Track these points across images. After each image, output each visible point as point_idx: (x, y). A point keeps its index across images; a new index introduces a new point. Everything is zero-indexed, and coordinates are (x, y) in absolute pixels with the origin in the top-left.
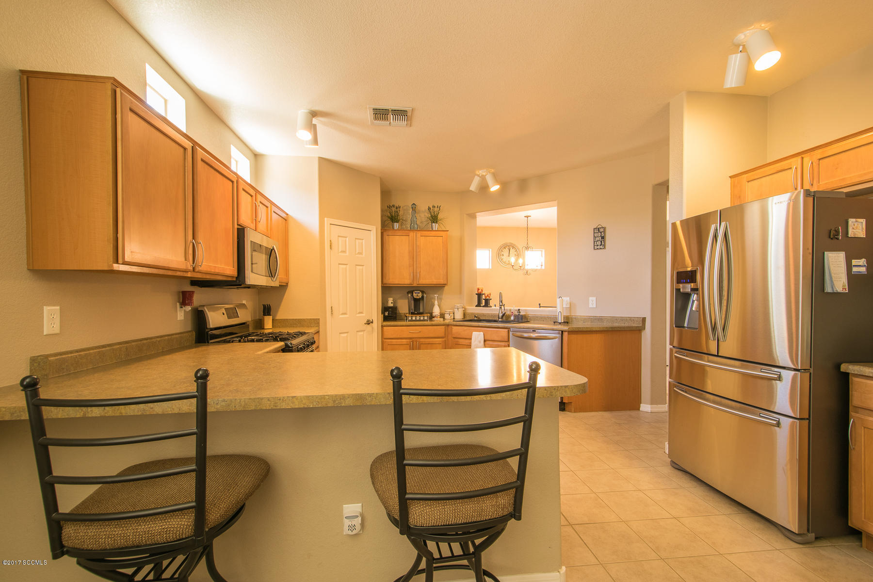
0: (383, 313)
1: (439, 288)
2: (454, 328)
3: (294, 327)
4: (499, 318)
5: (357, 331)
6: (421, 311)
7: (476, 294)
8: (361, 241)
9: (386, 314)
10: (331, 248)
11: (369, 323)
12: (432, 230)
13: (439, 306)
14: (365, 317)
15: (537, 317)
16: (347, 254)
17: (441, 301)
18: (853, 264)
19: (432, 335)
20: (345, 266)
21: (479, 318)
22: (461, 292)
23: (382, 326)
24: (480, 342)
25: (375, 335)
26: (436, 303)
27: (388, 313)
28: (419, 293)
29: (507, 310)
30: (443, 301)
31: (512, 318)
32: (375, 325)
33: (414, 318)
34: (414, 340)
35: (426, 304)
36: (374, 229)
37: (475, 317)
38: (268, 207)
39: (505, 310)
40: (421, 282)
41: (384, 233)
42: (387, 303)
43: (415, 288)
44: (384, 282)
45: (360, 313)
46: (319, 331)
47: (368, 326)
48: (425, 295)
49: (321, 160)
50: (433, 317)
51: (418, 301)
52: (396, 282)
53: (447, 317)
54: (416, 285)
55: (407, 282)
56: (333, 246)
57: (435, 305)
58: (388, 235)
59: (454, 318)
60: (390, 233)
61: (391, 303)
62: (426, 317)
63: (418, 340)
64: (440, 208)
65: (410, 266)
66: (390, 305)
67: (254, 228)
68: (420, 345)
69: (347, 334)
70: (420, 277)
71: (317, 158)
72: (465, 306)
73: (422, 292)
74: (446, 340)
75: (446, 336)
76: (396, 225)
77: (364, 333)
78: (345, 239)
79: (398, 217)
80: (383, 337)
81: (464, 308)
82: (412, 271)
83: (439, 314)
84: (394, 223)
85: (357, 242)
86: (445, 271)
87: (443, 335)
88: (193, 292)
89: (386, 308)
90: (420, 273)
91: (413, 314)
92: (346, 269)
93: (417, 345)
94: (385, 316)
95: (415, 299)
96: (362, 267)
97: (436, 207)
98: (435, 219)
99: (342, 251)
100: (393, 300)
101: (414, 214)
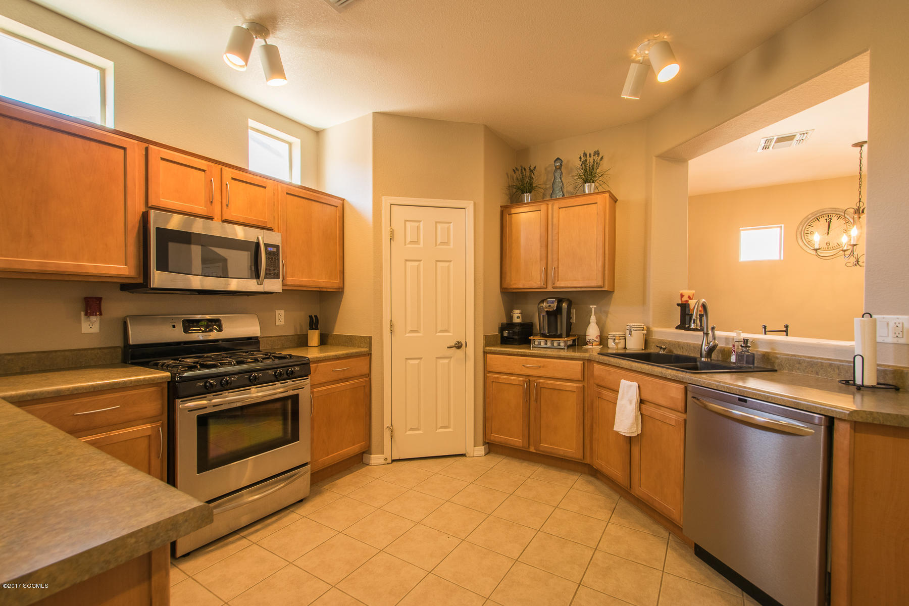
0: (502, 330)
1: (601, 295)
2: (596, 366)
3: (346, 346)
4: (701, 356)
5: (438, 357)
6: (559, 332)
7: (678, 305)
8: (446, 225)
9: (506, 333)
10: (392, 239)
11: (459, 346)
12: (584, 194)
13: (598, 323)
14: (452, 338)
15: (799, 362)
16: (421, 245)
17: (607, 316)
19: (557, 375)
20: (416, 263)
21: (671, 351)
22: (644, 301)
23: (485, 353)
24: (631, 402)
25: (470, 364)
26: (593, 319)
27: (509, 333)
28: (553, 302)
29: (720, 338)
30: (609, 315)
31: (733, 358)
32: (470, 349)
33: (549, 344)
34: (531, 379)
35: (573, 320)
36: (470, 206)
37: (661, 348)
38: (265, 187)
39: (714, 339)
40: (558, 284)
41: (505, 212)
42: (510, 317)
43: (551, 294)
44: (505, 286)
45: (442, 331)
46: (369, 354)
47: (458, 351)
48: (565, 305)
49: (379, 116)
50: (586, 344)
51: (553, 315)
52: (521, 286)
53: (611, 344)
54: (550, 289)
55: (535, 285)
56: (395, 236)
57: (589, 323)
58: (510, 214)
59: (625, 348)
60: (514, 211)
61: (518, 317)
62: (570, 343)
63: (537, 380)
64: (600, 156)
65: (541, 260)
66: (516, 320)
67: (205, 213)
68: (540, 388)
69: (419, 361)
70: (556, 277)
71: (372, 115)
72: (651, 326)
73: (560, 301)
74: (586, 386)
75: (586, 380)
76: (527, 197)
77: (450, 361)
78: (416, 224)
79: (531, 185)
80: (486, 371)
81: (648, 330)
82: (544, 266)
83: (597, 338)
84: (523, 193)
85: (439, 226)
86: (600, 264)
87: (579, 376)
88: (100, 299)
89: (508, 325)
90: (556, 270)
91: (544, 336)
92: (418, 267)
93: (534, 387)
94: (502, 337)
95: (547, 312)
96: (447, 264)
97: (592, 154)
98: (589, 175)
99: (411, 242)
100: (521, 313)
101: (558, 175)
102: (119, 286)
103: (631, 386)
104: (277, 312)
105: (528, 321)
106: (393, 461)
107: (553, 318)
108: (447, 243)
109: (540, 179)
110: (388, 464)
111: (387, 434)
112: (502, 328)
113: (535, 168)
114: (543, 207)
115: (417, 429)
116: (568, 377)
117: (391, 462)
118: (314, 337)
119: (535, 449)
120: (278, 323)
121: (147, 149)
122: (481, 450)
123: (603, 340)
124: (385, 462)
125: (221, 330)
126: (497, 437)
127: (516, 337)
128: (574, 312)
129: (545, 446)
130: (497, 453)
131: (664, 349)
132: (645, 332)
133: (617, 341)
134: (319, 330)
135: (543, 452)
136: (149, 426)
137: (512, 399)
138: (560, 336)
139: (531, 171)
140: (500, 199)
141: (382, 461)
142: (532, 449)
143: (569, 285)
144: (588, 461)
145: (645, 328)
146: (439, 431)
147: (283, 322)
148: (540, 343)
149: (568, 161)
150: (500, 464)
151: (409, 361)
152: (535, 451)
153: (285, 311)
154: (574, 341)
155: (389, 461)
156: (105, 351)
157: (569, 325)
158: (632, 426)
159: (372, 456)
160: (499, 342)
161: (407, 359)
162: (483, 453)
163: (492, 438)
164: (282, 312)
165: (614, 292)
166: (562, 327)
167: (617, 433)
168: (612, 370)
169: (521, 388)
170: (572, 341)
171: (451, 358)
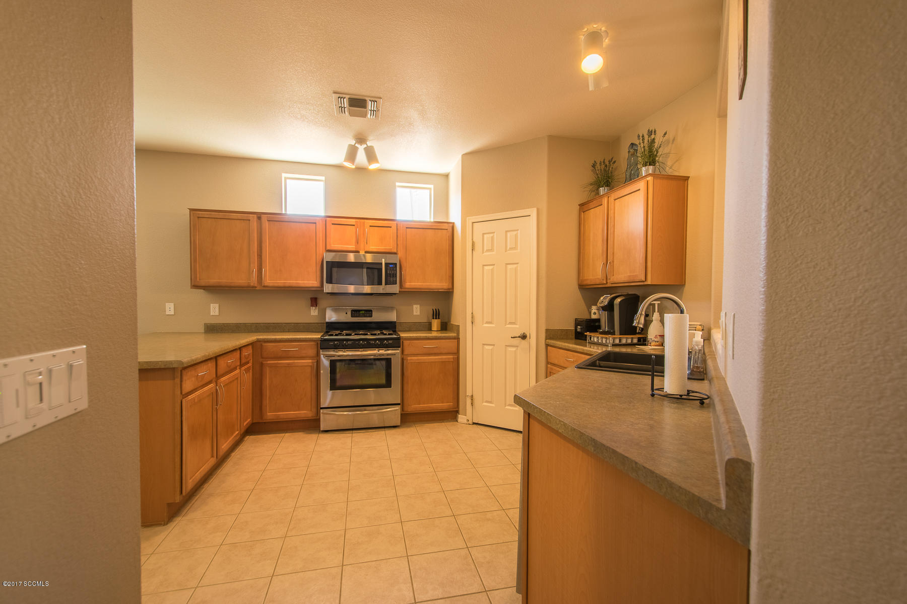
0: (576, 325)
5: (507, 346)
8: (514, 233)
9: (579, 329)
10: (473, 249)
11: (524, 337)
16: (495, 252)
20: (491, 267)
23: (547, 345)
25: (534, 354)
26: (656, 316)
27: (581, 328)
28: (606, 298)
32: (533, 341)
33: (600, 340)
36: (533, 212)
38: (391, 227)
40: (612, 279)
41: (583, 209)
45: (510, 323)
46: (459, 339)
47: (523, 341)
48: (617, 301)
49: (465, 157)
52: (589, 282)
54: (609, 284)
55: (598, 281)
58: (584, 212)
60: (586, 207)
61: (595, 313)
65: (602, 255)
66: (593, 316)
67: (354, 249)
69: (492, 347)
71: (461, 157)
76: (602, 191)
77: (517, 349)
78: (491, 235)
80: (547, 363)
82: (604, 262)
84: (599, 188)
85: (508, 235)
86: (641, 256)
88: (316, 299)
90: (612, 264)
92: (492, 270)
94: (576, 332)
96: (515, 266)
98: (648, 158)
99: (487, 250)
100: (598, 310)
101: (632, 162)
104: (415, 306)
106: (474, 423)
108: (515, 248)
110: (469, 424)
111: (469, 401)
114: (604, 201)
115: (490, 402)
117: (471, 423)
118: (436, 324)
120: (415, 314)
121: (324, 221)
124: (467, 423)
125: (371, 316)
134: (440, 320)
136: (311, 361)
141: (465, 421)
146: (507, 407)
147: (418, 313)
148: (594, 340)
151: (485, 346)
153: (420, 306)
155: (470, 422)
156: (320, 324)
159: (459, 416)
160: (574, 337)
164: (418, 306)
165: (685, 285)
170: (637, 339)
171: (517, 346)
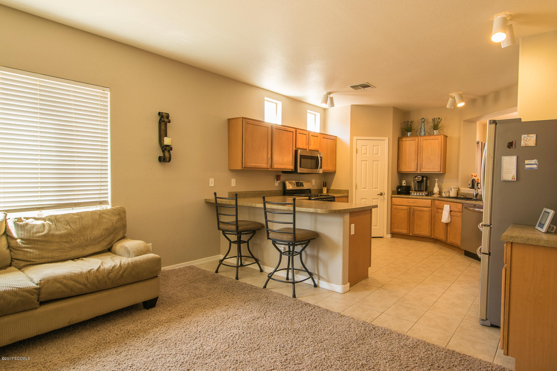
1: (440, 175)
2: (436, 201)
3: (337, 193)
4: (474, 197)
5: (373, 199)
6: (422, 189)
8: (377, 147)
9: (399, 190)
10: (357, 153)
11: (381, 194)
12: (434, 135)
13: (438, 186)
14: (379, 191)
16: (368, 155)
17: (442, 184)
18: (526, 163)
19: (421, 205)
20: (366, 162)
21: (466, 196)
22: (457, 178)
23: (392, 197)
24: (447, 212)
25: (386, 201)
26: (436, 184)
27: (401, 190)
30: (443, 183)
32: (386, 196)
33: (418, 194)
34: (411, 207)
35: (428, 185)
36: (387, 139)
37: (462, 195)
38: (318, 137)
39: (478, 191)
40: (422, 170)
41: (399, 140)
42: (401, 183)
43: (419, 174)
44: (399, 171)
45: (375, 188)
46: (348, 197)
47: (381, 196)
48: (425, 179)
49: (353, 106)
50: (434, 195)
51: (420, 183)
52: (406, 171)
53: (444, 195)
54: (419, 172)
55: (412, 170)
56: (358, 151)
57: (435, 186)
58: (402, 141)
59: (449, 196)
60: (403, 139)
61: (405, 183)
62: (427, 194)
63: (413, 207)
64: (441, 119)
65: (415, 160)
66: (404, 185)
67: (306, 148)
68: (414, 210)
70: (421, 167)
71: (350, 106)
72: (460, 187)
73: (423, 177)
74: (432, 209)
75: (432, 207)
76: (409, 134)
78: (366, 147)
79: (411, 128)
80: (392, 204)
81: (459, 189)
82: (416, 163)
83: (438, 192)
84: (408, 132)
85: (375, 147)
86: (439, 163)
87: (430, 206)
88: (280, 175)
89: (400, 187)
90: (422, 165)
91: (416, 191)
92: (366, 163)
93: (412, 210)
94: (398, 191)
95: (417, 181)
96: (377, 162)
97: (437, 118)
98: (436, 127)
99: (364, 154)
100: (406, 182)
101: (423, 125)
102: (281, 172)
103: (447, 206)
105: (408, 185)
107: (420, 184)
108: (377, 154)
109: (415, 126)
112: (398, 188)
113: (413, 121)
114: (417, 139)
116: (425, 206)
118: (325, 190)
119: (412, 234)
121: (296, 131)
122: (389, 236)
123: (440, 193)
125: (303, 186)
126: (396, 230)
127: (404, 192)
128: (428, 181)
129: (416, 232)
130: (395, 237)
131: (463, 196)
132: (457, 190)
133: (446, 193)
134: (326, 187)
135: (415, 235)
137: (403, 215)
138: (423, 191)
139: (411, 122)
140: (398, 134)
142: (411, 234)
143: (427, 171)
144: (432, 237)
145: (457, 188)
147: (314, 184)
148: (414, 194)
149: (427, 119)
150: (397, 240)
152: (411, 235)
154: (428, 193)
157: (426, 187)
158: (447, 219)
160: (397, 193)
161: (361, 199)
162: (390, 237)
163: (394, 231)
164: (314, 180)
165: (445, 173)
166: (423, 187)
167: (443, 223)
168: (442, 202)
169: (407, 211)
171: (378, 199)
